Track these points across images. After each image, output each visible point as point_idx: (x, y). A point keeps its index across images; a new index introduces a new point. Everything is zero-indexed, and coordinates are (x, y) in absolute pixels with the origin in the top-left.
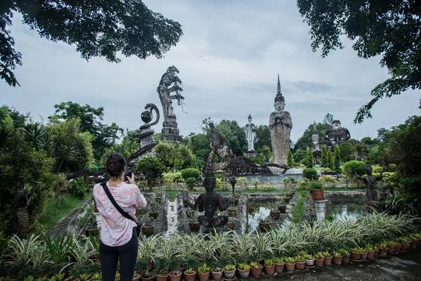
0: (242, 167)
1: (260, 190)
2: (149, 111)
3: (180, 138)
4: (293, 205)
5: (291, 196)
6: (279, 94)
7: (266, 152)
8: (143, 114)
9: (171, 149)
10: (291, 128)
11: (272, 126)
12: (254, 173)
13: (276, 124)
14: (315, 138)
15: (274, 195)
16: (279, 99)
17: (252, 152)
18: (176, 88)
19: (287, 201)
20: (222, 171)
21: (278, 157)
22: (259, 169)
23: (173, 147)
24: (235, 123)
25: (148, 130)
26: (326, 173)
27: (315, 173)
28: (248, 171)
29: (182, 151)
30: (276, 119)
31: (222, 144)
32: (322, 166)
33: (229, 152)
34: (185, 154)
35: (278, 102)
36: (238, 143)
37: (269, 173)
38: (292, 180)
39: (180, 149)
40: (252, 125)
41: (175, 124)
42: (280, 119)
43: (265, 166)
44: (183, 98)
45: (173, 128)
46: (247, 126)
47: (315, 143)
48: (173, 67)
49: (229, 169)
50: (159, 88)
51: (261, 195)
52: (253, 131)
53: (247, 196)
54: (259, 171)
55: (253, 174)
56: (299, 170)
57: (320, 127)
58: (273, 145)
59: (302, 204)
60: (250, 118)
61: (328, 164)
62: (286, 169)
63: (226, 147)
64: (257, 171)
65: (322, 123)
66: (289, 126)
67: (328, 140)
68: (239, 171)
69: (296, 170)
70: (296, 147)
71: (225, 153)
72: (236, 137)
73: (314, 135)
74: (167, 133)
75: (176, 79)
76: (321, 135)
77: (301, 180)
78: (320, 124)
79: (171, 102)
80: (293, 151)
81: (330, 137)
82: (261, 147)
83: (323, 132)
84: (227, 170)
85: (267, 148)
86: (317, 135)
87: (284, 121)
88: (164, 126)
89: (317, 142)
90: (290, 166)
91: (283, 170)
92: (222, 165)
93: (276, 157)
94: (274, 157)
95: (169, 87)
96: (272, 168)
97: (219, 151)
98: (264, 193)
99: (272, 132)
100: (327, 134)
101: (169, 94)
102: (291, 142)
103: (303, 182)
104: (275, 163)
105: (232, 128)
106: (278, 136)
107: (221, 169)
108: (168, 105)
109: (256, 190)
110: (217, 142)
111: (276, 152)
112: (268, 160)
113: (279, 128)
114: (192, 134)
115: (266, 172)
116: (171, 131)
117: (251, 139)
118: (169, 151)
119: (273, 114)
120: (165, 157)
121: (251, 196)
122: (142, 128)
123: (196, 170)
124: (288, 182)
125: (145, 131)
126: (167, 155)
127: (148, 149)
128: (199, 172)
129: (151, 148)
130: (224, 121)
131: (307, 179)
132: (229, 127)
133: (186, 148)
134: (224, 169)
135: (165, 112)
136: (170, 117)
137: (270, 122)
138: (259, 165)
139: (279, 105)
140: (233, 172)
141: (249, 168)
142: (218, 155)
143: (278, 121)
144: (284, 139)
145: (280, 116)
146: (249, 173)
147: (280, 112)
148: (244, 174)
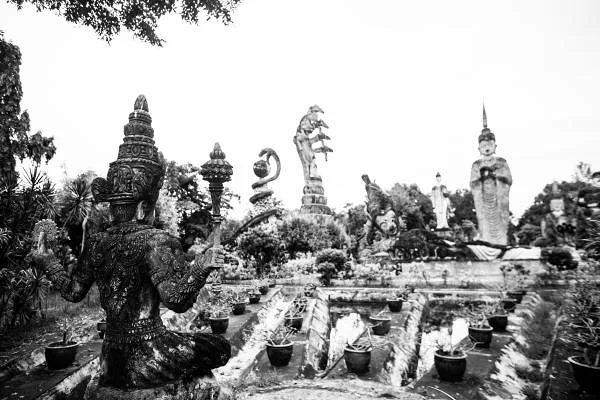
0: (421, 247)
1: (452, 286)
2: (265, 159)
3: (328, 211)
4: (525, 316)
5: (519, 296)
6: (486, 129)
8: (255, 164)
9: (312, 224)
10: (510, 184)
11: (475, 184)
12: (442, 257)
13: (482, 179)
15: (480, 296)
16: (487, 136)
17: (444, 230)
19: (509, 306)
20: (386, 254)
22: (454, 249)
23: (315, 222)
25: (263, 190)
28: (432, 254)
29: (329, 227)
30: (483, 170)
31: (384, 209)
33: (397, 223)
34: (334, 233)
35: (484, 142)
36: (421, 215)
38: (519, 267)
39: (325, 224)
40: (443, 187)
41: (321, 189)
42: (490, 170)
43: (463, 245)
44: (331, 151)
45: (317, 196)
46: (434, 189)
47: (557, 214)
48: (316, 106)
49: (397, 250)
50: (295, 137)
51: (453, 295)
52: (446, 195)
53: (426, 295)
54: (452, 254)
55: (442, 260)
56: (532, 252)
57: (565, 187)
59: (547, 315)
62: (504, 249)
63: (391, 213)
64: (449, 253)
66: (506, 181)
68: (416, 255)
69: (525, 252)
70: (522, 222)
71: (390, 224)
72: (417, 208)
73: (554, 202)
74: (309, 202)
76: (568, 201)
77: (538, 268)
79: (314, 158)
80: (515, 228)
81: (588, 201)
82: (460, 223)
83: (573, 194)
84: (393, 251)
86: (561, 201)
87: (498, 174)
88: (304, 193)
89: (561, 213)
90: (512, 244)
91: (499, 251)
92: (386, 243)
95: (311, 136)
97: (380, 219)
98: (462, 292)
99: (477, 194)
101: (310, 146)
103: (542, 271)
105: (410, 195)
106: (487, 198)
107: (384, 250)
108: (310, 162)
109: (445, 285)
110: (375, 206)
113: (489, 184)
116: (315, 200)
118: (307, 227)
119: (478, 162)
120: (301, 236)
121: (436, 295)
122: (255, 186)
123: (339, 251)
124: (510, 270)
125: (258, 191)
126: (306, 234)
127: (264, 218)
128: (345, 255)
129: (268, 217)
130: (397, 184)
131: (551, 265)
132: (405, 193)
133: (336, 223)
134: (388, 251)
135: (305, 172)
136: (312, 179)
137: (472, 177)
138: (451, 243)
139: (487, 148)
140: (405, 255)
141: (434, 248)
142: (379, 228)
143: (486, 173)
144: (499, 205)
145: (490, 165)
146: (434, 258)
147: (489, 158)
148: (425, 258)
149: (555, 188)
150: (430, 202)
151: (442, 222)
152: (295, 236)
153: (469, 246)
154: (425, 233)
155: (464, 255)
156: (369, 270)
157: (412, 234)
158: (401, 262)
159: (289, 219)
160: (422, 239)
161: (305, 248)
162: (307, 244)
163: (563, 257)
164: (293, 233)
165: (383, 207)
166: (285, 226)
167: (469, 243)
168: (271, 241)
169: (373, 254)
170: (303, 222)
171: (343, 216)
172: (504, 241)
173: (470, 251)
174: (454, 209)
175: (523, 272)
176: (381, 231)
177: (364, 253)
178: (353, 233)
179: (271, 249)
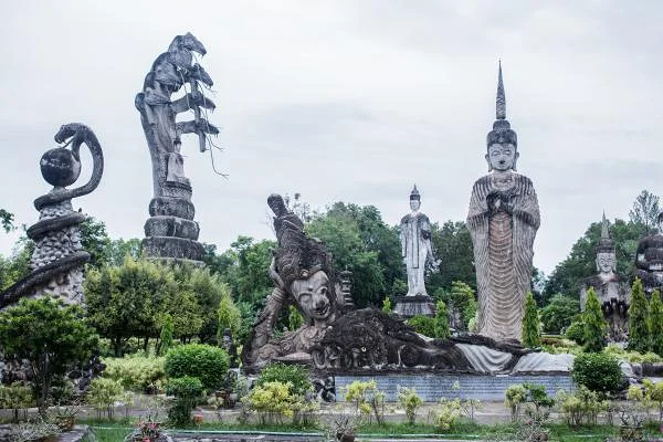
2: (69, 148)
3: (203, 254)
6: (501, 121)
7: (461, 303)
8: (46, 156)
9: (163, 282)
10: (536, 227)
11: (477, 220)
12: (410, 365)
13: (490, 214)
14: (606, 263)
16: (502, 136)
17: (419, 299)
18: (196, 101)
21: (496, 317)
22: (431, 351)
23: (170, 278)
24: (372, 214)
25: (61, 212)
26: (649, 371)
27: (613, 369)
28: (392, 360)
29: (199, 288)
30: (492, 197)
31: (307, 267)
32: (631, 348)
33: (331, 295)
34: (207, 300)
35: (496, 147)
36: (378, 271)
37: (462, 368)
38: (537, 393)
39: (192, 283)
40: (422, 218)
41: (188, 208)
42: (504, 199)
43: (449, 344)
44: (214, 131)
45: (178, 220)
46: (406, 220)
47: (605, 277)
48: (190, 36)
49: (328, 349)
50: (141, 96)
52: (425, 235)
56: (562, 358)
57: (620, 231)
58: (481, 280)
60: (415, 196)
61: (651, 342)
62: (518, 354)
63: (320, 276)
64: (422, 358)
65: (627, 220)
66: (530, 221)
67: (646, 268)
68: (364, 359)
69: (553, 357)
70: (551, 288)
71: (318, 297)
72: (373, 254)
73: (602, 256)
74: (160, 233)
75: (195, 74)
76: (623, 255)
77: (568, 395)
78: (620, 223)
79: (178, 142)
80: (541, 300)
81: (651, 259)
82: (448, 287)
83: (630, 246)
85: (463, 289)
86: (613, 255)
87: (515, 206)
88: (152, 212)
89: (611, 276)
90: (533, 344)
91: (507, 357)
92: (307, 335)
93: (490, 315)
94: (482, 316)
95: (175, 97)
96: (472, 352)
97: (299, 287)
99: (479, 238)
100: (641, 251)
101: (172, 117)
102: (535, 273)
103: (573, 401)
104: (484, 333)
105: (362, 228)
106: (496, 249)
107: (303, 349)
108: (169, 149)
110: (291, 260)
111: (488, 299)
112: (465, 326)
113: (500, 224)
114: (242, 240)
115: (450, 363)
116: (174, 227)
117: (417, 259)
118: (153, 287)
119: (483, 182)
120: (139, 305)
122: (41, 204)
123: (213, 350)
124: (523, 400)
125: (50, 214)
126: (148, 301)
127: (57, 273)
128: (225, 357)
129: (67, 272)
130: (340, 205)
131: (588, 392)
132: (354, 225)
133: (213, 280)
134: (310, 352)
135: (157, 170)
136: (171, 185)
137: (473, 208)
138: (428, 339)
139: (501, 157)
140: (342, 360)
141: (397, 347)
142: (296, 303)
143: (498, 204)
144: (515, 261)
145: (504, 189)
146: (395, 366)
147: (503, 176)
148: (379, 367)
149: (605, 233)
150: (397, 244)
151: (416, 285)
152: (126, 306)
153: (459, 345)
154: (383, 318)
155: (448, 362)
156: (268, 394)
157: (358, 319)
158: (334, 373)
159: (114, 271)
160: (376, 330)
161: (147, 330)
162: (151, 323)
163: (606, 373)
164: (122, 299)
165: (306, 263)
166: (106, 284)
167: (459, 340)
168: (70, 330)
169: (281, 355)
170: (146, 276)
171: (229, 262)
172: (517, 332)
173: (460, 356)
174: (439, 261)
175: (545, 404)
176: (300, 309)
177: (264, 352)
178: (247, 299)
179: (68, 346)
